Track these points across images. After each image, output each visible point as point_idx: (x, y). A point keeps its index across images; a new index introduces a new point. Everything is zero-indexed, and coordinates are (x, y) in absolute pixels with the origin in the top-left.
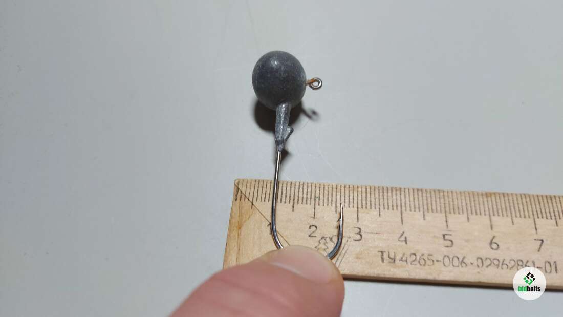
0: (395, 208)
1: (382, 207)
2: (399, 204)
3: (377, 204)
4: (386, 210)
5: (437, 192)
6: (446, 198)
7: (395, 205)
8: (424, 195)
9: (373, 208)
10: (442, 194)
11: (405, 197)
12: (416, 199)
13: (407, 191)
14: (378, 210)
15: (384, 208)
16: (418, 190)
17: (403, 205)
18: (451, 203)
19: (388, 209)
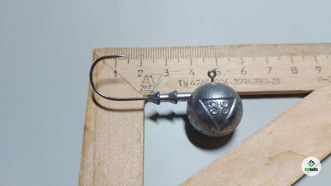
0: (187, 57)
1: (180, 57)
2: (190, 55)
3: (177, 56)
4: (182, 58)
5: (211, 47)
6: (216, 50)
7: (187, 55)
8: (204, 49)
9: (175, 58)
10: (214, 48)
11: (193, 51)
12: (199, 52)
13: (194, 48)
14: (177, 59)
15: (181, 58)
16: (200, 47)
17: (192, 55)
18: (219, 52)
19: (183, 58)
